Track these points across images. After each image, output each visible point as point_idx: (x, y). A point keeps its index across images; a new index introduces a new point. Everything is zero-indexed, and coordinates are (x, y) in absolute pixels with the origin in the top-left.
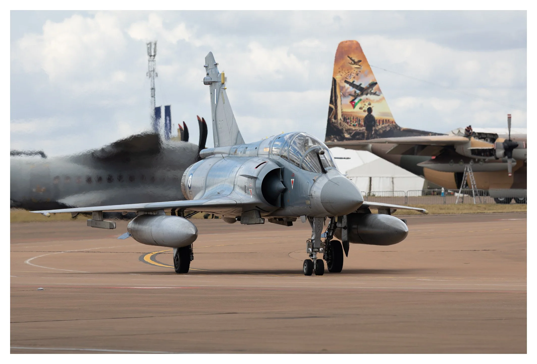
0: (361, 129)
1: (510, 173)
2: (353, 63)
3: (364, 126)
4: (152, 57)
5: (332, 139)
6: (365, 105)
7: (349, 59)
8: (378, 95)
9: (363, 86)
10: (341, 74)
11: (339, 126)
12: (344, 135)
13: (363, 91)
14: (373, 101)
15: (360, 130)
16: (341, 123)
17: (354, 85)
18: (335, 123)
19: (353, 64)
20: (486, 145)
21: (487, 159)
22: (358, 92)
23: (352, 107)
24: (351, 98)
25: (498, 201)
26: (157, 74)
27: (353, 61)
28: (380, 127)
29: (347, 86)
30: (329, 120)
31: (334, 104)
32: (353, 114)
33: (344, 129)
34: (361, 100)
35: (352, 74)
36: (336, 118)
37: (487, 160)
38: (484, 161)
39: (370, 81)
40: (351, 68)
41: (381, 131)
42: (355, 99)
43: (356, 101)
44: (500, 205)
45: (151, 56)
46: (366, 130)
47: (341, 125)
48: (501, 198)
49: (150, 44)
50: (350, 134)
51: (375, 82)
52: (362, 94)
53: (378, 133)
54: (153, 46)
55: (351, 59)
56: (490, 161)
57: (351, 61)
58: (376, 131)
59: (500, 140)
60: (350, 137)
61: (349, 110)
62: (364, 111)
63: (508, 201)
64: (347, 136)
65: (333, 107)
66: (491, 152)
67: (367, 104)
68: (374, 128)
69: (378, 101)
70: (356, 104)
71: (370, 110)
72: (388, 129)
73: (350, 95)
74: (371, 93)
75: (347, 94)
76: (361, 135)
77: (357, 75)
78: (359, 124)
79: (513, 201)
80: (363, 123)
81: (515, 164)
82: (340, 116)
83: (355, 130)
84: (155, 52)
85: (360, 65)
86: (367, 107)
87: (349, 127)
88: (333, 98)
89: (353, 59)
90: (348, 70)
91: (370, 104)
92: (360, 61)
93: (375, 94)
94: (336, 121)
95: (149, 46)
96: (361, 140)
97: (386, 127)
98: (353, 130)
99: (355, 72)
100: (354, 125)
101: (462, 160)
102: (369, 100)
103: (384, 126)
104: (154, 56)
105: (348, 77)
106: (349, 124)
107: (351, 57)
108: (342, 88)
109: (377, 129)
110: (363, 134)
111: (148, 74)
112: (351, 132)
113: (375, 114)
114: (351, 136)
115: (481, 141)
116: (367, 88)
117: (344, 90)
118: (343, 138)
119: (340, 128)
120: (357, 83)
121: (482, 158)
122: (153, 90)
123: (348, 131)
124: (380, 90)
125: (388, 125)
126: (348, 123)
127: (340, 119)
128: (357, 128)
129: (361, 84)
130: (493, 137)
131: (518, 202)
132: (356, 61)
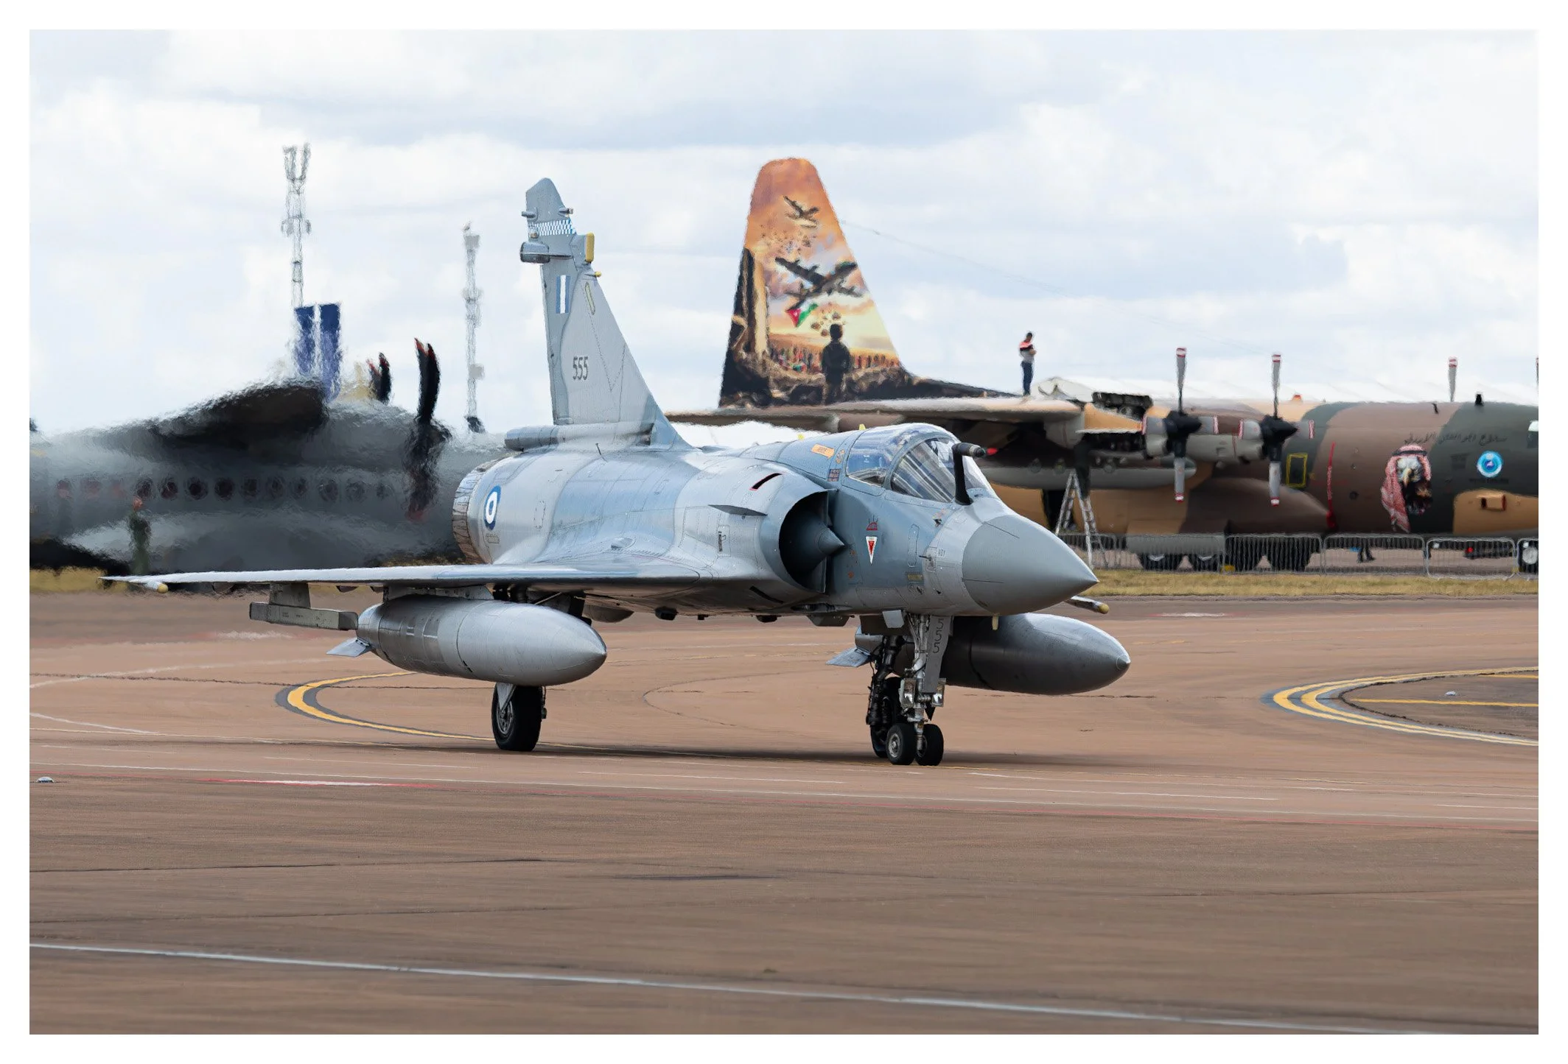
0: (814, 378)
1: (1179, 494)
2: (798, 214)
3: (822, 372)
4: (298, 183)
5: (740, 402)
6: (825, 319)
7: (786, 203)
8: (858, 295)
9: (823, 271)
10: (768, 241)
11: (760, 370)
12: (771, 393)
13: (821, 283)
14: (845, 309)
15: (810, 381)
16: (764, 362)
17: (800, 268)
18: (746, 361)
19: (795, 218)
20: (1123, 424)
21: (1124, 457)
22: (808, 285)
23: (792, 322)
24: (791, 301)
25: (1148, 564)
26: (309, 225)
27: (799, 209)
28: (860, 374)
29: (782, 269)
30: (731, 354)
31: (747, 315)
32: (795, 341)
33: (771, 377)
34: (814, 306)
35: (795, 242)
36: (750, 347)
37: (1122, 461)
38: (1117, 463)
39: (840, 260)
40: (792, 228)
41: (864, 385)
42: (802, 301)
43: (804, 308)
44: (1154, 575)
45: (293, 180)
46: (828, 380)
47: (765, 369)
48: (1155, 556)
49: (292, 151)
50: (785, 389)
51: (852, 261)
52: (817, 291)
53: (856, 389)
54: (299, 156)
55: (793, 204)
56: (1132, 464)
57: (792, 210)
58: (850, 382)
59: (1158, 413)
60: (787, 399)
61: (784, 329)
62: (824, 334)
63: (1171, 563)
64: (777, 393)
65: (743, 321)
66: (1134, 441)
67: (829, 316)
68: (845, 377)
69: (858, 310)
70: (804, 315)
71: (836, 331)
72: (881, 379)
73: (789, 293)
74: (841, 290)
75: (781, 291)
76: (813, 393)
77: (808, 244)
78: (809, 366)
79: (1185, 564)
80: (817, 362)
81: (1193, 471)
82: (761, 345)
83: (798, 380)
84: (304, 169)
85: (814, 221)
86: (830, 325)
87: (784, 373)
88: (744, 302)
89: (799, 203)
90: (785, 232)
91: (836, 317)
92: (814, 210)
93: (850, 292)
94: (750, 358)
95: (289, 155)
96: (812, 404)
97: (876, 374)
98: (793, 381)
99: (801, 238)
100: (795, 369)
101: (1061, 461)
102: (836, 306)
103: (870, 370)
104: (302, 178)
105: (783, 250)
106: (784, 365)
107: (792, 199)
108: (768, 276)
109: (854, 377)
110: (818, 389)
111: (285, 226)
112: (788, 385)
113: (850, 341)
114: (787, 395)
115: (1112, 413)
116: (831, 278)
117: (774, 280)
118: (767, 400)
119: (763, 375)
120: (806, 264)
121: (1111, 455)
122: (298, 266)
123: (783, 383)
124: (861, 281)
125: (883, 371)
126: (781, 362)
127: (764, 353)
128: (804, 376)
129: (815, 267)
130: (1139, 405)
131: (1198, 566)
132: (805, 208)
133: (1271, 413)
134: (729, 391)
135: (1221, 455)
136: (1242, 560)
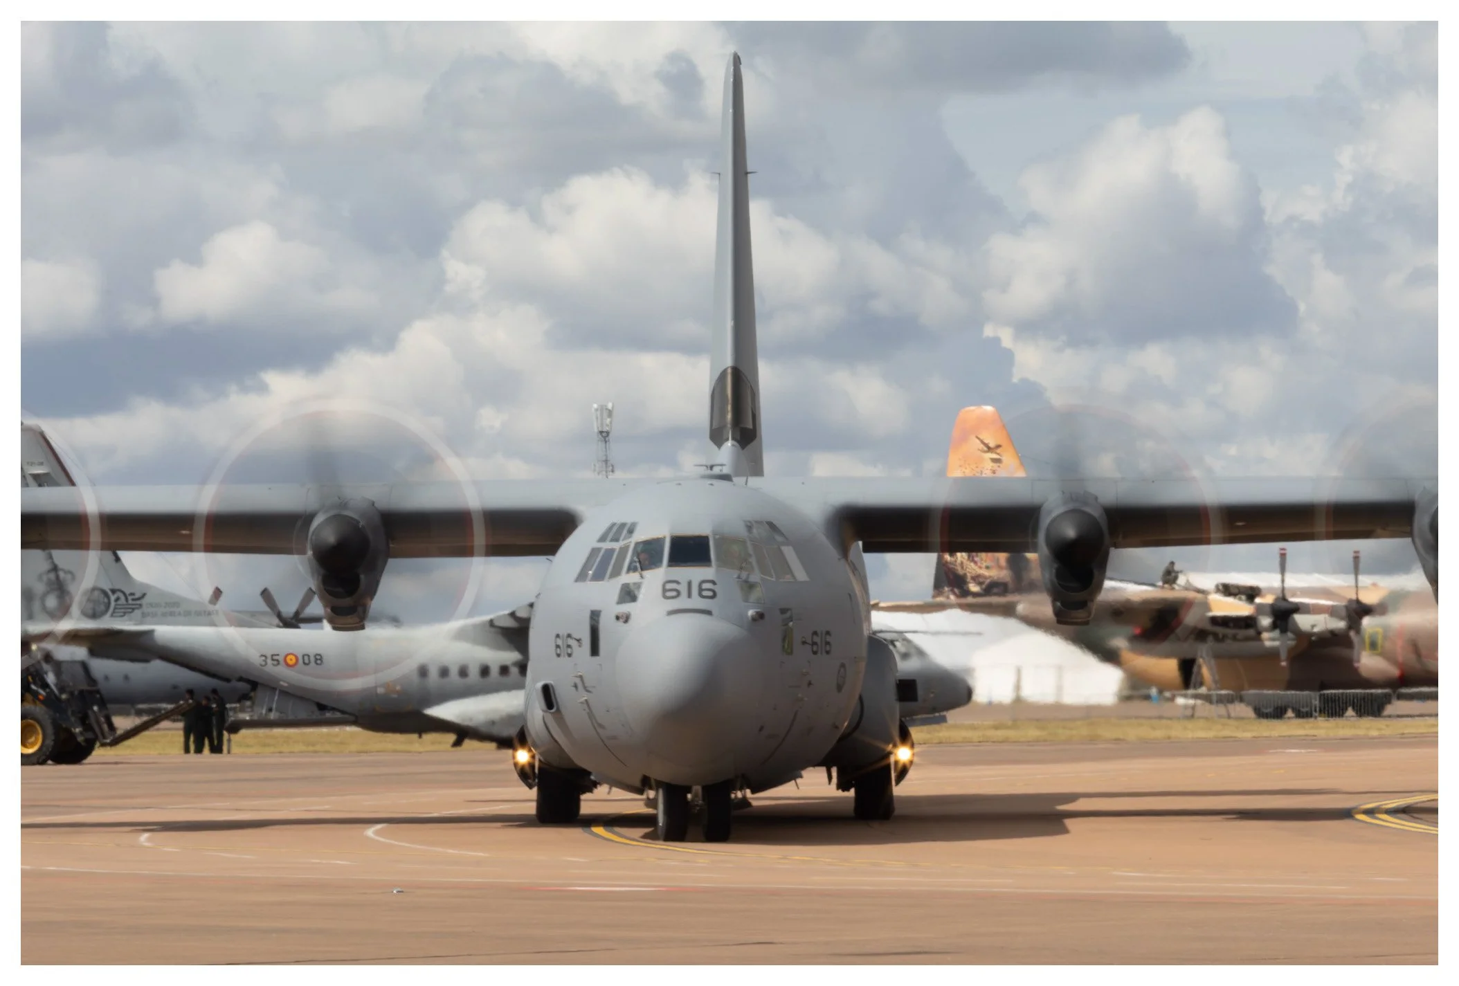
1: (1283, 661)
2: (985, 449)
3: (1009, 569)
4: (604, 434)
5: (946, 594)
7: (978, 441)
10: (964, 470)
11: (959, 568)
12: (968, 588)
15: (999, 577)
16: (962, 563)
18: (950, 564)
19: (985, 452)
20: (1238, 608)
21: (1242, 633)
25: (1261, 714)
26: (613, 467)
27: (986, 445)
33: (968, 575)
35: (985, 471)
37: (1239, 637)
38: (1235, 638)
40: (982, 460)
44: (1265, 722)
45: (602, 432)
46: (1012, 577)
47: (962, 568)
48: (1266, 708)
49: (601, 409)
50: (980, 584)
55: (982, 442)
56: (1247, 639)
57: (982, 446)
58: (1030, 580)
59: (1268, 599)
60: (981, 592)
63: (1278, 713)
64: (974, 588)
66: (1248, 622)
76: (1002, 586)
78: (998, 565)
79: (1290, 713)
80: (1003, 563)
81: (1294, 643)
83: (990, 577)
85: (999, 454)
87: (978, 571)
89: (986, 441)
90: (976, 463)
92: (998, 446)
94: (953, 559)
96: (1003, 595)
98: (986, 578)
100: (987, 568)
104: (608, 432)
106: (979, 564)
107: (981, 438)
109: (1032, 576)
110: (1005, 583)
111: (597, 468)
112: (981, 580)
114: (982, 589)
115: (1230, 600)
118: (965, 593)
119: (961, 572)
121: (1229, 632)
123: (977, 579)
126: (975, 563)
127: (962, 556)
128: (994, 573)
130: (1251, 594)
131: (1300, 714)
132: (992, 445)
133: (1354, 597)
134: (938, 586)
135: (1316, 630)
136: (1333, 709)
